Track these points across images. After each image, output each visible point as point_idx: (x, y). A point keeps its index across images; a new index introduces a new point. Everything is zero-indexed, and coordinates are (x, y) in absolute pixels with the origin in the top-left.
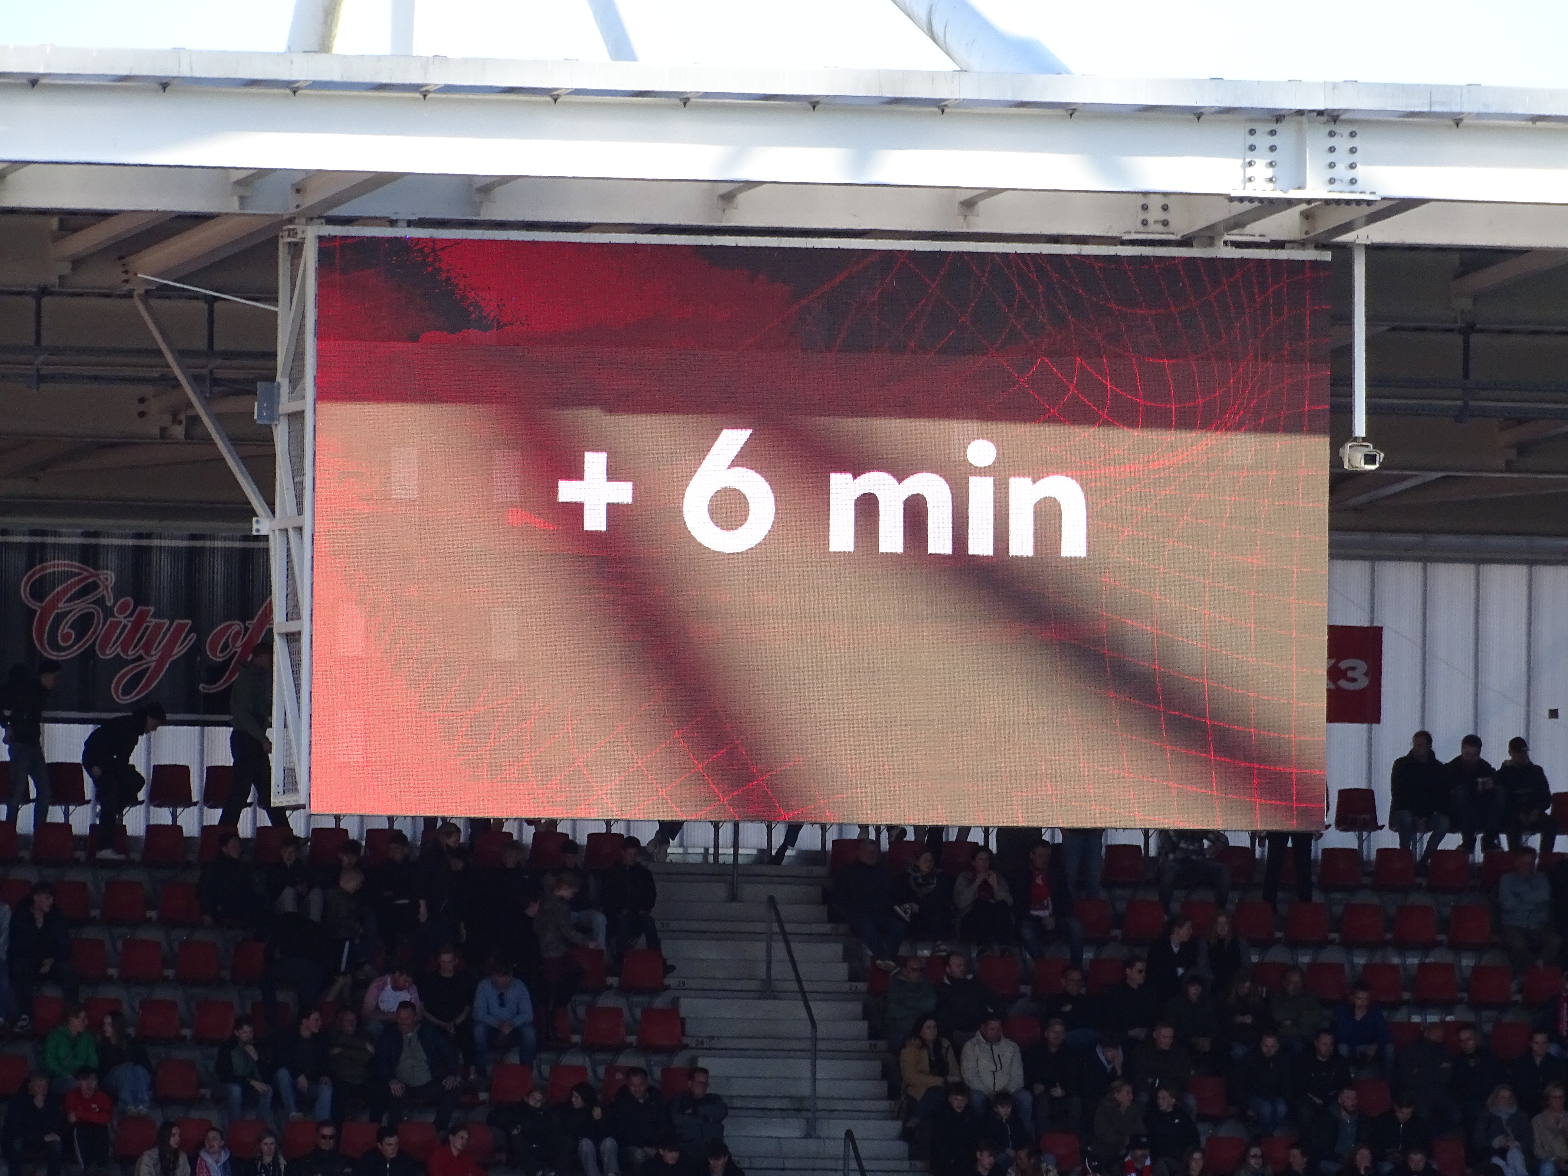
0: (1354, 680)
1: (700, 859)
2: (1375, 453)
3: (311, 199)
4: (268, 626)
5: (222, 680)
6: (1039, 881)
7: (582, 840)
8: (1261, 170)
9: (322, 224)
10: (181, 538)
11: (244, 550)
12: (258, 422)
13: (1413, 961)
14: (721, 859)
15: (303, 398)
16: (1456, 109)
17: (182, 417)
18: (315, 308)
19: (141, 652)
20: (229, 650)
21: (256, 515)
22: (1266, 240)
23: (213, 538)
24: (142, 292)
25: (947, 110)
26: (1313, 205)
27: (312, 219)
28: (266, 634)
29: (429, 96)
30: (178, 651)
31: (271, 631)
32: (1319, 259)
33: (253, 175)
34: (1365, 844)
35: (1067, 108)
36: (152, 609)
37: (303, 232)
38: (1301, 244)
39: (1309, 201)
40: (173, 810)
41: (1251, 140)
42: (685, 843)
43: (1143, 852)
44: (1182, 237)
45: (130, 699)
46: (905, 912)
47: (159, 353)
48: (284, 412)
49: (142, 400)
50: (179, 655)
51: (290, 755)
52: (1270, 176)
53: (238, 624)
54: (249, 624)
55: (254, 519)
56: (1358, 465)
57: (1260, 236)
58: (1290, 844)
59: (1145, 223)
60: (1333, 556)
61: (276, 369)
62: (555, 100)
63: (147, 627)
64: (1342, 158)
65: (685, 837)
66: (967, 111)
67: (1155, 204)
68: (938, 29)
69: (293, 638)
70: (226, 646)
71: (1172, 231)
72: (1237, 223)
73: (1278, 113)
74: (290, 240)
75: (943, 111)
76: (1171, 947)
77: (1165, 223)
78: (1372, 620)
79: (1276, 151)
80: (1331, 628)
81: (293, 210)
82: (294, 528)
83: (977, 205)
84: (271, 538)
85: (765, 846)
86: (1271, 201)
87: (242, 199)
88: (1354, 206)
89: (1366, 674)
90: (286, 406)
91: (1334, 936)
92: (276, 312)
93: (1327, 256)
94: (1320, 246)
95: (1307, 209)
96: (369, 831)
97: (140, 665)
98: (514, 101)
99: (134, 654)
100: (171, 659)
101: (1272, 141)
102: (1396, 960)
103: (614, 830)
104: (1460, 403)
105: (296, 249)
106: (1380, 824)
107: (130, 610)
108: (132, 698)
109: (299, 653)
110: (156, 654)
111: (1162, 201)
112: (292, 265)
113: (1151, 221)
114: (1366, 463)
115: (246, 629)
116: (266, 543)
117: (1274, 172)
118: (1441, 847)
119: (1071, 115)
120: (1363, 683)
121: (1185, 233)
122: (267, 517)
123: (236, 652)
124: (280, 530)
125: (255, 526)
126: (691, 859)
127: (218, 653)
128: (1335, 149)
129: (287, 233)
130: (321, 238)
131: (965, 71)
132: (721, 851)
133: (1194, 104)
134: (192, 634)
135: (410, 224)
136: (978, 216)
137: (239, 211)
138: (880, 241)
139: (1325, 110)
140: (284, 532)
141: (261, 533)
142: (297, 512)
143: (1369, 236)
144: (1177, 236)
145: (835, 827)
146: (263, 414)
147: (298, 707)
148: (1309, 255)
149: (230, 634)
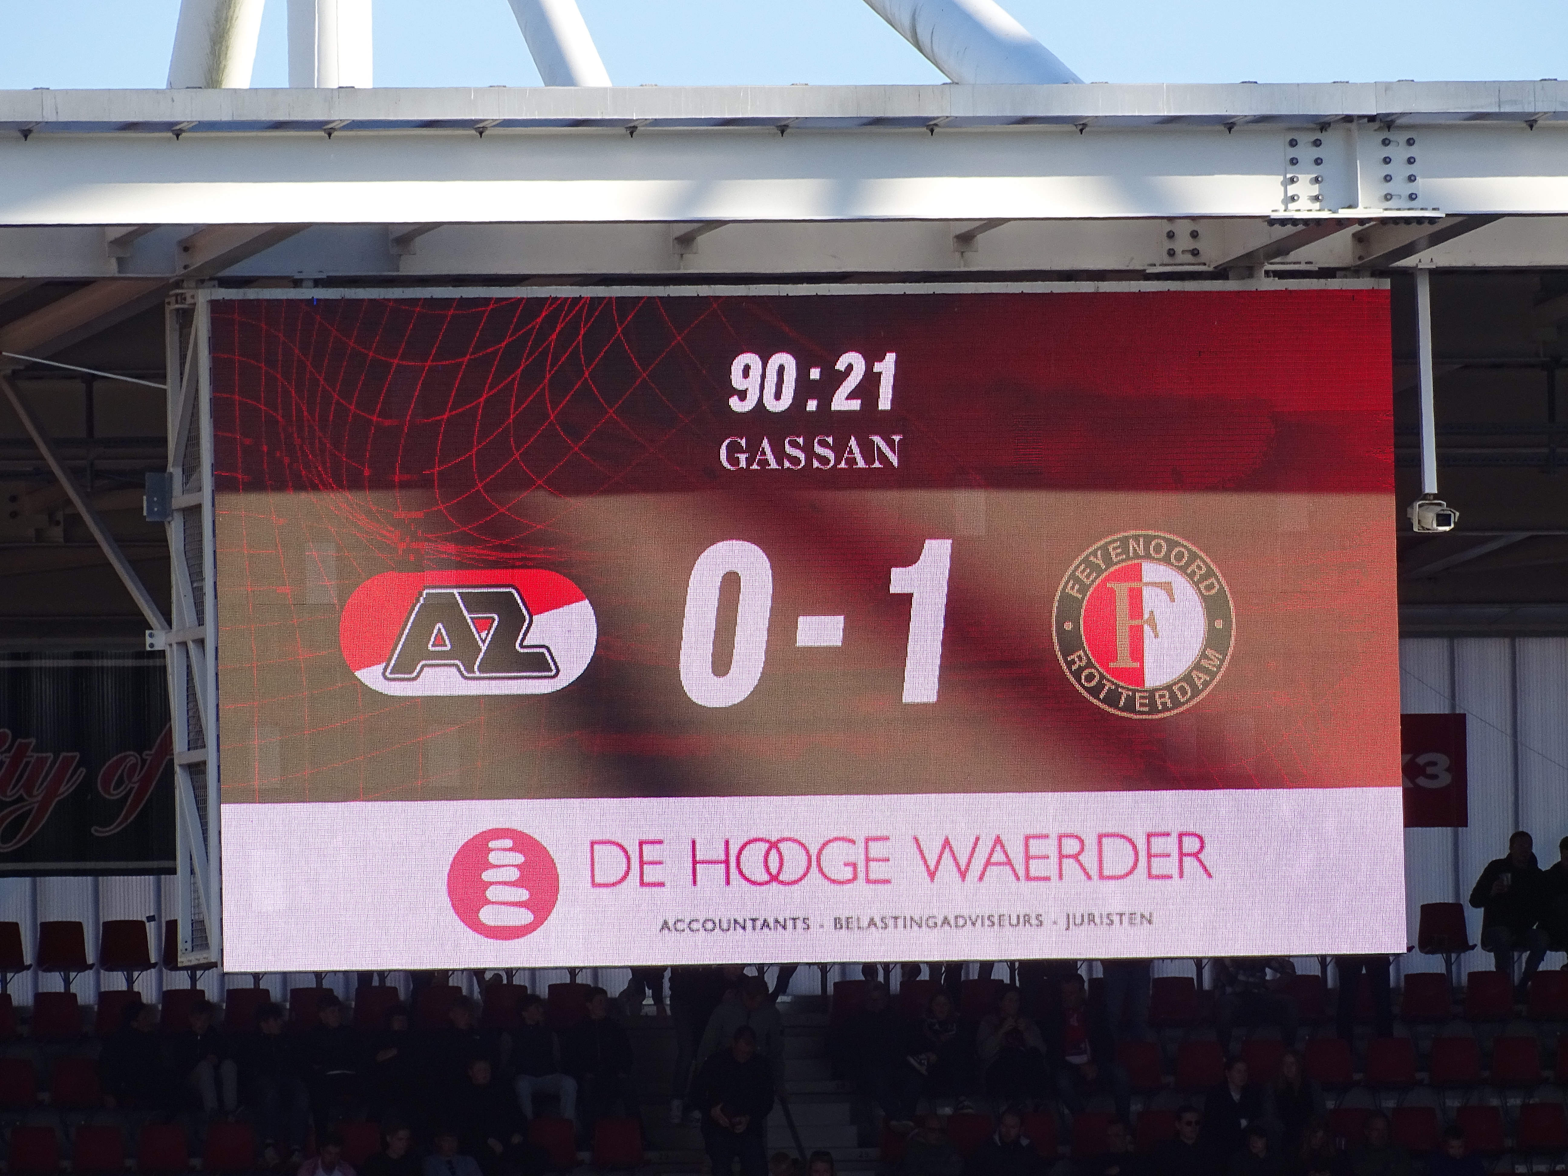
0: (1434, 777)
2: (1450, 512)
3: (199, 259)
4: (168, 757)
5: (119, 820)
6: (1074, 1021)
7: (543, 992)
8: (1304, 188)
9: (214, 286)
10: (64, 657)
11: (137, 670)
12: (147, 520)
13: (1515, 1102)
15: (200, 489)
16: (1529, 109)
17: (60, 516)
18: (210, 384)
19: (22, 791)
20: (123, 786)
21: (151, 629)
22: (1313, 268)
23: (101, 656)
24: (9, 372)
25: (936, 130)
26: (1367, 225)
27: (202, 281)
28: (166, 766)
29: (335, 134)
30: (65, 790)
31: (172, 761)
32: (1376, 287)
34: (1454, 968)
35: (1076, 123)
36: (33, 741)
37: (193, 297)
38: (1354, 271)
39: (1361, 221)
40: (65, 975)
41: (1292, 153)
43: (1196, 986)
44: (1215, 268)
45: (10, 847)
46: (921, 1064)
47: (31, 443)
48: (178, 507)
49: (13, 499)
50: (66, 794)
51: (199, 905)
52: (1316, 193)
53: (134, 756)
54: (146, 754)
55: (147, 632)
56: (1429, 527)
57: (1307, 263)
58: (1364, 971)
59: (1171, 253)
60: (1404, 635)
61: (167, 457)
62: (481, 133)
63: (28, 763)
64: (1399, 170)
66: (964, 130)
67: (1183, 230)
68: (924, 36)
69: (197, 770)
70: (120, 782)
71: (1203, 261)
72: (1280, 249)
73: (1322, 120)
74: (177, 306)
75: (932, 131)
76: (1231, 1095)
77: (1195, 253)
78: (1453, 706)
79: (1322, 165)
80: (1403, 717)
81: (180, 271)
82: (194, 641)
83: (975, 239)
84: (168, 654)
86: (1318, 222)
87: (121, 261)
88: (1414, 225)
89: (1448, 770)
90: (180, 499)
91: (1422, 1075)
92: (165, 390)
93: (1386, 284)
94: (1378, 272)
95: (1359, 231)
96: (294, 991)
97: (22, 807)
98: (433, 137)
99: (13, 795)
100: (57, 799)
101: (1316, 152)
102: (1495, 1102)
103: (579, 980)
104: (1545, 450)
105: (186, 317)
106: (1471, 944)
107: (7, 745)
108: (12, 846)
109: (205, 787)
110: (38, 794)
111: (1190, 226)
112: (181, 336)
113: (1178, 251)
114: (1439, 524)
115: (144, 761)
116: (162, 660)
117: (1320, 189)
118: (1542, 967)
119: (1081, 131)
120: (1445, 779)
121: (1220, 262)
122: (163, 628)
123: (132, 789)
124: (178, 644)
125: (148, 641)
127: (111, 789)
128: (1390, 160)
129: (174, 299)
130: (214, 304)
131: (957, 83)
133: (1224, 113)
134: (81, 769)
135: (318, 283)
136: (977, 251)
137: (117, 275)
139: (1377, 114)
140: (183, 645)
141: (156, 648)
142: (196, 623)
143: (1433, 260)
144: (1209, 266)
145: (836, 967)
146: (153, 509)
147: (206, 849)
148: (1364, 283)
149: (124, 768)
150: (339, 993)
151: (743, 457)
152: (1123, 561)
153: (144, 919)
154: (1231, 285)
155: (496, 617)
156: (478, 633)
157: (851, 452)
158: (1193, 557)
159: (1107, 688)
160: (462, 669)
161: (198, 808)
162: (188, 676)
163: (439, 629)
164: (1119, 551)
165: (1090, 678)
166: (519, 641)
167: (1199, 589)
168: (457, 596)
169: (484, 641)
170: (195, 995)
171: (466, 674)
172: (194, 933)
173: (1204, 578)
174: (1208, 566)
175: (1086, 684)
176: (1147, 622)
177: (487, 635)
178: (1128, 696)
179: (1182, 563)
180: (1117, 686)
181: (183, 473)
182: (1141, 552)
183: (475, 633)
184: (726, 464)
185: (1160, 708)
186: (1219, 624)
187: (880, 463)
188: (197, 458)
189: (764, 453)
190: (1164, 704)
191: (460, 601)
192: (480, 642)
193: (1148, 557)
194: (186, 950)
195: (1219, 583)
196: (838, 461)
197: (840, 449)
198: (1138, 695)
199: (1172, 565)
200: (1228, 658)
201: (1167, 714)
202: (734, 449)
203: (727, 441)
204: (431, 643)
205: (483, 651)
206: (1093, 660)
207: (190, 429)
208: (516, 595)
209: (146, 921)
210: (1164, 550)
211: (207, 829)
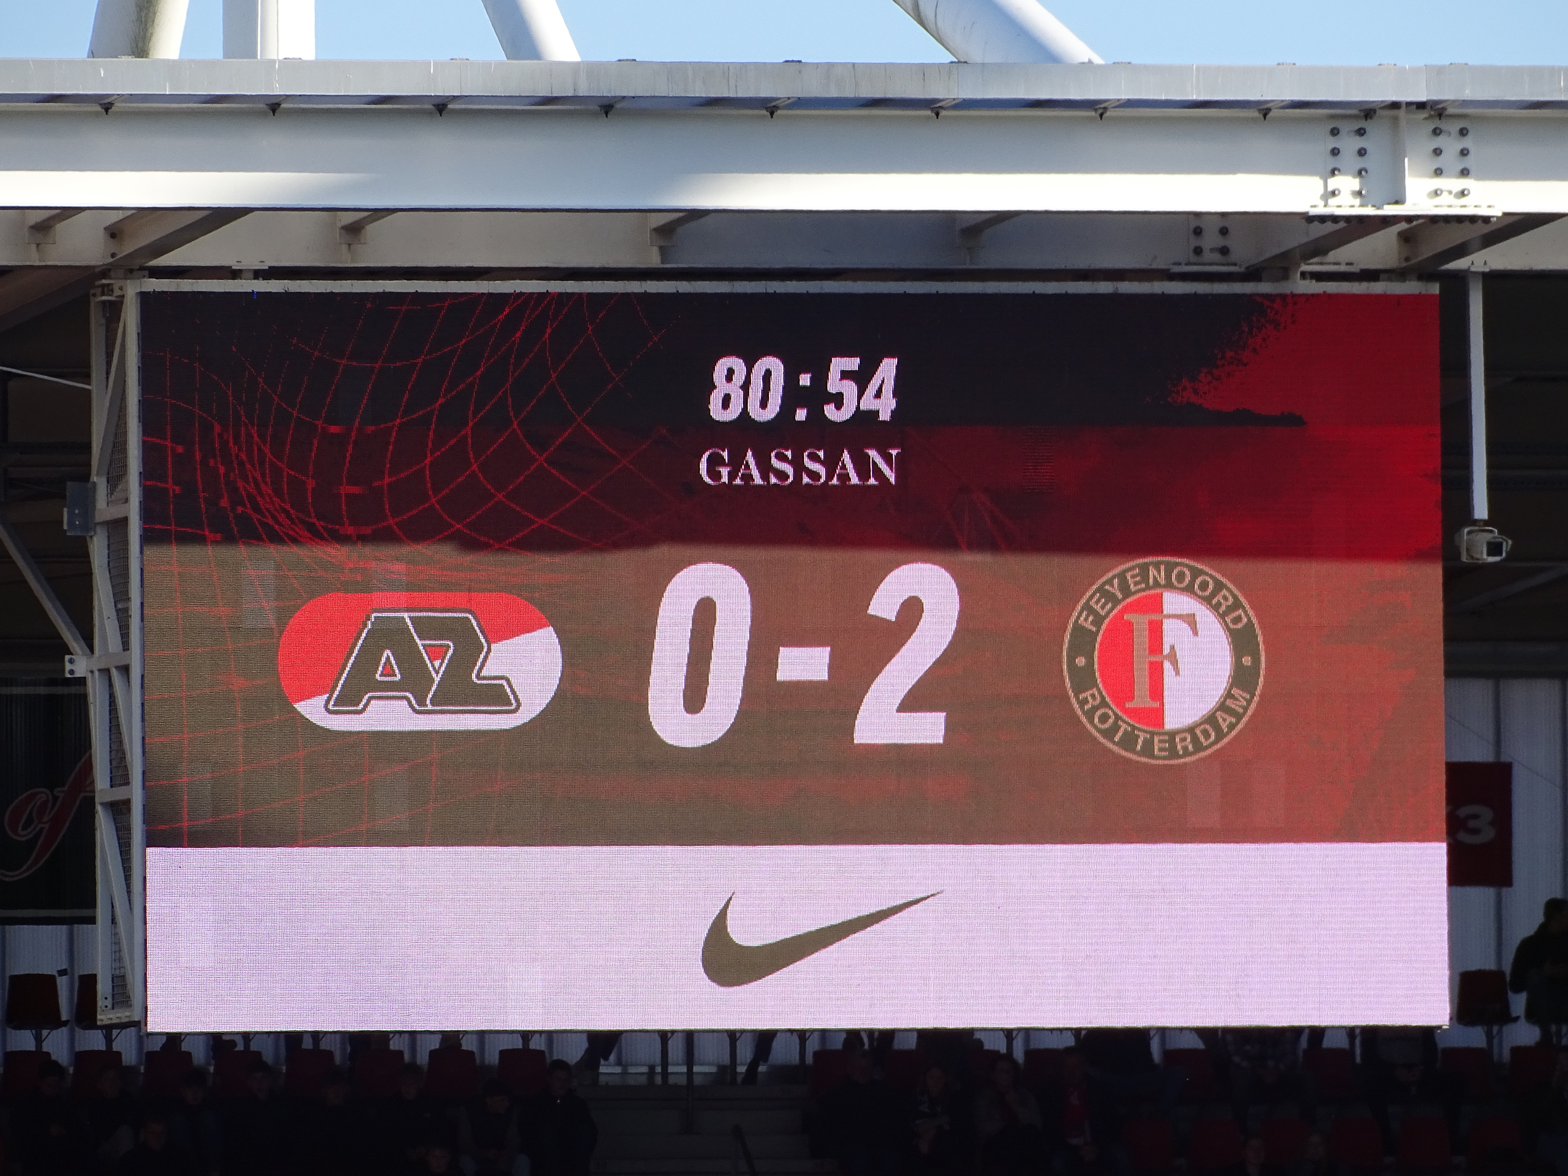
0: (1476, 831)
1: (643, 1080)
2: (1500, 540)
3: (128, 247)
5: (29, 862)
6: (1074, 1100)
8: (1345, 182)
9: (144, 277)
11: (50, 697)
12: (68, 534)
14: (672, 1080)
15: (127, 500)
18: (139, 385)
20: (33, 826)
21: (71, 654)
22: (1355, 269)
23: (10, 683)
25: (943, 113)
26: (1415, 223)
27: (131, 271)
28: (84, 804)
31: (91, 800)
32: (1424, 292)
33: (57, 215)
34: (1496, 1041)
35: (1096, 107)
37: (121, 289)
38: (1399, 274)
39: (1409, 219)
41: (1334, 142)
42: (624, 1060)
44: (1247, 268)
48: (102, 520)
51: (120, 959)
52: (1357, 188)
53: (44, 793)
54: (59, 792)
55: (67, 657)
56: (1478, 556)
57: (1347, 264)
59: (1198, 251)
60: (1449, 674)
61: (90, 466)
62: (441, 111)
64: (1451, 162)
65: (624, 1051)
66: (972, 113)
67: (1211, 228)
68: (927, 9)
69: (120, 809)
70: (29, 822)
71: (1234, 261)
72: (1318, 248)
73: (1367, 107)
74: (104, 298)
75: (937, 114)
77: (1224, 251)
78: (1498, 754)
79: (1366, 156)
80: (1448, 765)
81: (107, 260)
82: (117, 668)
83: (984, 233)
84: (89, 681)
85: (726, 1060)
86: (1361, 219)
87: (41, 248)
88: (1467, 223)
89: (1490, 824)
90: (104, 511)
92: (89, 391)
93: (1435, 289)
94: (1425, 274)
95: (1406, 230)
101: (1359, 143)
105: (114, 310)
106: (1514, 1015)
109: (128, 826)
111: (1219, 223)
112: (107, 331)
113: (1206, 249)
114: (1489, 554)
115: (56, 799)
116: (83, 688)
117: (1361, 183)
119: (1101, 115)
120: (1488, 834)
121: (1253, 262)
122: (84, 653)
123: (42, 829)
124: (99, 670)
125: (68, 667)
126: (631, 1081)
127: (20, 828)
128: (1441, 151)
129: (99, 290)
130: (144, 297)
131: (964, 63)
132: (671, 1069)
133: (1259, 98)
135: (258, 274)
136: (985, 247)
137: (36, 262)
138: (859, 283)
139: (1427, 100)
140: (105, 672)
141: (77, 675)
142: (121, 647)
143: (1487, 262)
144: (1240, 266)
145: (816, 1034)
146: (75, 523)
147: (129, 896)
148: (1411, 287)
149: (34, 806)
150: (268, 1056)
151: (724, 472)
152: (1143, 590)
153: (55, 973)
154: (1264, 288)
155: (451, 644)
156: (431, 662)
157: (844, 467)
158: (1219, 586)
159: (1122, 729)
160: (414, 702)
161: (121, 852)
162: (110, 706)
163: (388, 658)
164: (1138, 579)
165: (1104, 718)
166: (475, 672)
167: (1225, 622)
168: (408, 620)
169: (437, 673)
170: (111, 1057)
171: (417, 707)
172: (115, 989)
173: (1230, 609)
174: (1235, 597)
175: (1100, 726)
176: (1168, 657)
177: (441, 664)
178: (1145, 739)
179: (1207, 593)
180: (1134, 728)
181: (108, 483)
182: (1162, 581)
183: (428, 662)
184: (707, 480)
185: (1181, 752)
186: (1247, 661)
187: (876, 479)
188: (124, 467)
189: (747, 467)
190: (1185, 748)
191: (411, 627)
192: (433, 673)
193: (1169, 586)
194: (106, 1007)
195: (1247, 615)
196: (829, 477)
197: (831, 463)
198: (1156, 739)
199: (1196, 594)
200: (1256, 699)
201: (1187, 759)
202: (714, 462)
203: (707, 454)
204: (379, 672)
205: (436, 682)
206: (1108, 699)
207: (116, 434)
208: (473, 621)
209: (57, 975)
210: (1188, 579)
211: (130, 874)
